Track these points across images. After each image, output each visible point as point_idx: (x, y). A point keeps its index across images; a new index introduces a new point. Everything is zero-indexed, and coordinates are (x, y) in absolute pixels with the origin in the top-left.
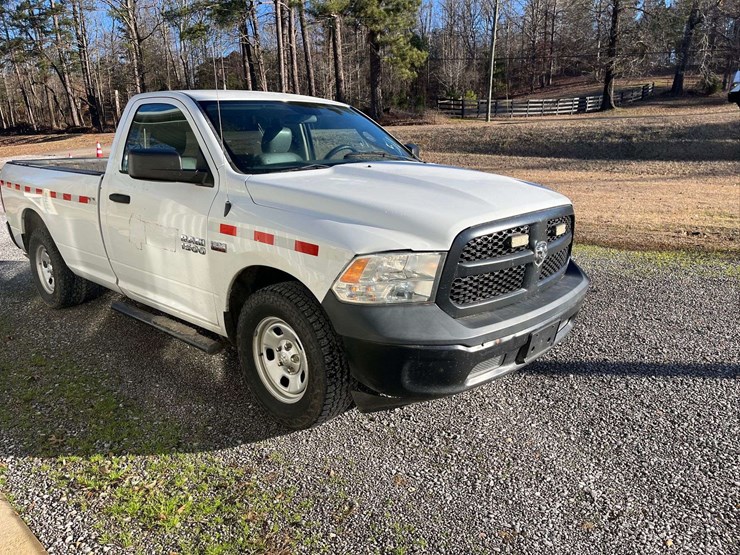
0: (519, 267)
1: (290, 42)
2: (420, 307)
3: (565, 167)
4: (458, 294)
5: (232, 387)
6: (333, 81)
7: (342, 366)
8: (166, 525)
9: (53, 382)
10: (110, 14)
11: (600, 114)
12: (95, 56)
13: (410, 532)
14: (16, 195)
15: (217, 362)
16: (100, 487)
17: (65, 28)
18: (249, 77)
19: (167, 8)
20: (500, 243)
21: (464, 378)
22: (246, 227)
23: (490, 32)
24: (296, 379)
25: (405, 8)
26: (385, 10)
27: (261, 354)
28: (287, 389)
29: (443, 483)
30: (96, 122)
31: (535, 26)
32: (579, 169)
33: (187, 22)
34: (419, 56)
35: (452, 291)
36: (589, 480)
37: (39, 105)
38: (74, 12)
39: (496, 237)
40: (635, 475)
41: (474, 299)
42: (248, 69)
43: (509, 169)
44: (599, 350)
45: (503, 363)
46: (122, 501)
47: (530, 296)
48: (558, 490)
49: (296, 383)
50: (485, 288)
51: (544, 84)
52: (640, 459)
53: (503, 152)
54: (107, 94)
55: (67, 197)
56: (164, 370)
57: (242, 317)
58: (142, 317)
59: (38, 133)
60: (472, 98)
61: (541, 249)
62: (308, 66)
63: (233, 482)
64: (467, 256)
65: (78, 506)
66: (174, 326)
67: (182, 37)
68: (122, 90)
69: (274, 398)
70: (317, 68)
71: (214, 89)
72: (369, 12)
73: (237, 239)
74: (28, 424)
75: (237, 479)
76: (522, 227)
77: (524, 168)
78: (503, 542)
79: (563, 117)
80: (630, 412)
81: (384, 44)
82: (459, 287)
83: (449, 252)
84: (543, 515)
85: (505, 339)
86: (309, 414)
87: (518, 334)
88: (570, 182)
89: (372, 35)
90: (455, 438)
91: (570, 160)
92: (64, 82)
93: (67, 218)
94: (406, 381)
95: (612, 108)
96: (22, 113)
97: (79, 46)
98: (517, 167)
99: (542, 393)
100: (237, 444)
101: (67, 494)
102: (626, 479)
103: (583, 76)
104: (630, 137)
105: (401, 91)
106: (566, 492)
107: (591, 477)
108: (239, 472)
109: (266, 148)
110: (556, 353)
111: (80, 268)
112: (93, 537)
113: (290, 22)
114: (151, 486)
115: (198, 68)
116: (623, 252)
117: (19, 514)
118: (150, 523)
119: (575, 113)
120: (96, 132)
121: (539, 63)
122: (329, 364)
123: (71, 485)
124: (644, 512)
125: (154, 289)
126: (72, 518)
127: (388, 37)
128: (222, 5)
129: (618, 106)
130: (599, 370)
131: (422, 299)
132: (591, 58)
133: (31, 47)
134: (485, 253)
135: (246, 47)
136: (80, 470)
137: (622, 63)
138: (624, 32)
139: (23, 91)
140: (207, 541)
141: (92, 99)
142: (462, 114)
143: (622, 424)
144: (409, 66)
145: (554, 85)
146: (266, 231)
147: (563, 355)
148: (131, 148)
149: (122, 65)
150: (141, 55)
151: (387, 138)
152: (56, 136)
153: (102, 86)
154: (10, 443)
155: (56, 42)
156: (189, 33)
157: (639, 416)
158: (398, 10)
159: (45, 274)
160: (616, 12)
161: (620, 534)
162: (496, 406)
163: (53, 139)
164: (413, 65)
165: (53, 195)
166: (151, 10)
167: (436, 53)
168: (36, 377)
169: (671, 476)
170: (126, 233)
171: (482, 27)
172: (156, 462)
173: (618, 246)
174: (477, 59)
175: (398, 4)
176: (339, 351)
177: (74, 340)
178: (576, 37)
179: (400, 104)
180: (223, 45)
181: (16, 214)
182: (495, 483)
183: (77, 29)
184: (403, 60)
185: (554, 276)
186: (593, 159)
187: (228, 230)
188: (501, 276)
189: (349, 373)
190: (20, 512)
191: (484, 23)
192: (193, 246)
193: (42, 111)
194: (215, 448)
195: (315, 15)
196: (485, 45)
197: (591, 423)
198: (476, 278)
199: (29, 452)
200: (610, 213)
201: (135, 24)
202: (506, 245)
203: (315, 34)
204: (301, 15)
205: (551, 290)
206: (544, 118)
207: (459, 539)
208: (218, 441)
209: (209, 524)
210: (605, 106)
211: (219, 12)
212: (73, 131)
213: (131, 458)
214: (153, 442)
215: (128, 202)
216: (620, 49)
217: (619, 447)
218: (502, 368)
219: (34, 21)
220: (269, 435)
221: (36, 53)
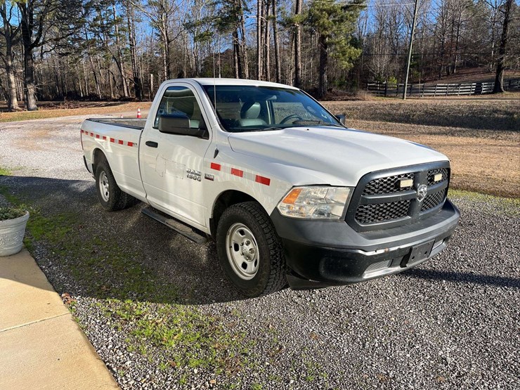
0: (406, 201)
1: (266, 43)
2: (335, 223)
3: (460, 134)
4: (361, 216)
5: (212, 268)
6: (294, 70)
7: (280, 258)
8: (167, 344)
9: (105, 255)
10: (151, 25)
11: (492, 96)
12: (140, 52)
13: (317, 368)
14: (89, 139)
15: (203, 251)
16: (130, 318)
17: (122, 33)
18: (237, 66)
19: (187, 21)
20: (392, 184)
21: (362, 273)
22: (226, 165)
23: (410, 35)
24: (251, 264)
25: (347, 19)
26: (333, 21)
27: (231, 247)
28: (246, 271)
29: (343, 341)
30: (138, 95)
31: (445, 31)
32: (470, 136)
33: (198, 30)
34: (356, 52)
35: (357, 214)
36: (447, 351)
37: (103, 82)
38: (129, 23)
39: (389, 180)
40: (480, 351)
41: (372, 220)
42: (237, 61)
43: (416, 135)
44: (468, 266)
45: (390, 266)
46: (142, 328)
47: (412, 222)
48: (423, 354)
49: (252, 267)
50: (380, 213)
51: (451, 72)
52: (486, 341)
53: (413, 122)
54: (146, 76)
55: (121, 142)
56: (171, 254)
57: (221, 222)
58: (160, 219)
59: (102, 100)
60: (394, 82)
61: (422, 190)
62: (277, 59)
63: (208, 325)
64: (369, 191)
65: (116, 328)
66: (179, 226)
67: (195, 40)
68: (155, 74)
69: (237, 276)
70: (283, 60)
71: (213, 77)
72: (321, 22)
73: (221, 172)
74: (90, 278)
75: (211, 323)
76: (409, 174)
77: (428, 134)
78: (380, 382)
79: (463, 97)
80: (484, 309)
81: (330, 44)
82: (362, 212)
83: (356, 187)
84: (410, 369)
85: (392, 249)
86: (258, 287)
87: (402, 247)
88: (463, 145)
89: (322, 38)
90: (355, 313)
91: (464, 129)
92: (120, 68)
93: (120, 155)
94: (322, 271)
95: (501, 91)
96: (93, 88)
97: (131, 45)
98: (423, 133)
99: (420, 291)
100: (212, 302)
101: (111, 321)
102: (473, 353)
103: (479, 68)
104: (512, 114)
105: (342, 77)
106: (429, 357)
107: (448, 348)
108: (213, 319)
109: (243, 116)
110: (435, 265)
111: (125, 187)
112: (124, 347)
113: (266, 29)
114: (159, 321)
115: (204, 60)
116: (498, 198)
117: (82, 329)
118: (158, 343)
119: (472, 94)
120: (137, 101)
121: (447, 57)
122: (273, 256)
123: (113, 316)
124: (483, 375)
125: (168, 202)
126: (113, 335)
127: (335, 40)
128: (222, 19)
129: (506, 91)
130: (465, 279)
131: (336, 218)
132: (487, 54)
133: (100, 45)
134: (381, 190)
135: (236, 46)
136: (118, 307)
137: (510, 59)
138: (512, 37)
139: (94, 74)
140: (190, 357)
141: (136, 79)
142: (385, 94)
143: (477, 317)
144: (348, 59)
145: (457, 74)
146: (240, 169)
147: (439, 266)
148: (161, 114)
149: (157, 58)
150: (169, 51)
151: (323, 111)
152: (113, 103)
153: (143, 71)
154: (79, 289)
155: (117, 42)
156: (200, 37)
157: (490, 312)
158: (342, 21)
159: (104, 189)
160: (506, 22)
161: (463, 387)
162: (386, 296)
163: (111, 105)
164: (350, 58)
165: (112, 140)
166: (177, 22)
167: (368, 50)
168: (96, 251)
169: (506, 354)
170: (153, 166)
171: (404, 31)
172: (163, 308)
173: (494, 194)
174: (398, 54)
175: (342, 17)
176: (279, 248)
177: (118, 231)
178: (476, 39)
179: (340, 85)
180: (222, 44)
181: (89, 151)
182: (379, 346)
183: (130, 34)
184: (344, 55)
185: (432, 210)
186: (482, 128)
187: (216, 167)
188: (392, 206)
189: (285, 263)
190: (83, 329)
191: (406, 29)
192: (194, 176)
193: (106, 86)
194: (198, 304)
195: (284, 25)
196: (406, 45)
197: (454, 314)
198: (374, 206)
199: (90, 294)
200: (491, 169)
201: (166, 32)
202: (396, 185)
203: (283, 37)
204: (274, 25)
205: (429, 219)
206: (448, 97)
207: (350, 376)
208: (201, 300)
209: (192, 348)
210: (496, 90)
211: (220, 24)
212: (124, 100)
213: (148, 304)
214: (162, 296)
215: (157, 147)
216: (509, 49)
217: (472, 331)
218: (390, 269)
219: (103, 28)
220: (232, 299)
221: (104, 49)
